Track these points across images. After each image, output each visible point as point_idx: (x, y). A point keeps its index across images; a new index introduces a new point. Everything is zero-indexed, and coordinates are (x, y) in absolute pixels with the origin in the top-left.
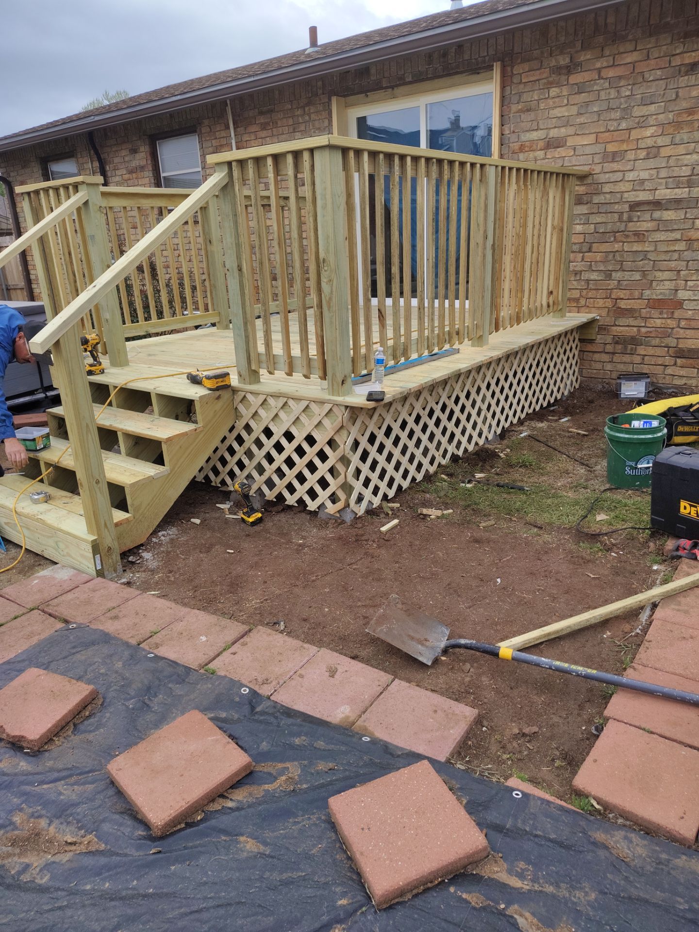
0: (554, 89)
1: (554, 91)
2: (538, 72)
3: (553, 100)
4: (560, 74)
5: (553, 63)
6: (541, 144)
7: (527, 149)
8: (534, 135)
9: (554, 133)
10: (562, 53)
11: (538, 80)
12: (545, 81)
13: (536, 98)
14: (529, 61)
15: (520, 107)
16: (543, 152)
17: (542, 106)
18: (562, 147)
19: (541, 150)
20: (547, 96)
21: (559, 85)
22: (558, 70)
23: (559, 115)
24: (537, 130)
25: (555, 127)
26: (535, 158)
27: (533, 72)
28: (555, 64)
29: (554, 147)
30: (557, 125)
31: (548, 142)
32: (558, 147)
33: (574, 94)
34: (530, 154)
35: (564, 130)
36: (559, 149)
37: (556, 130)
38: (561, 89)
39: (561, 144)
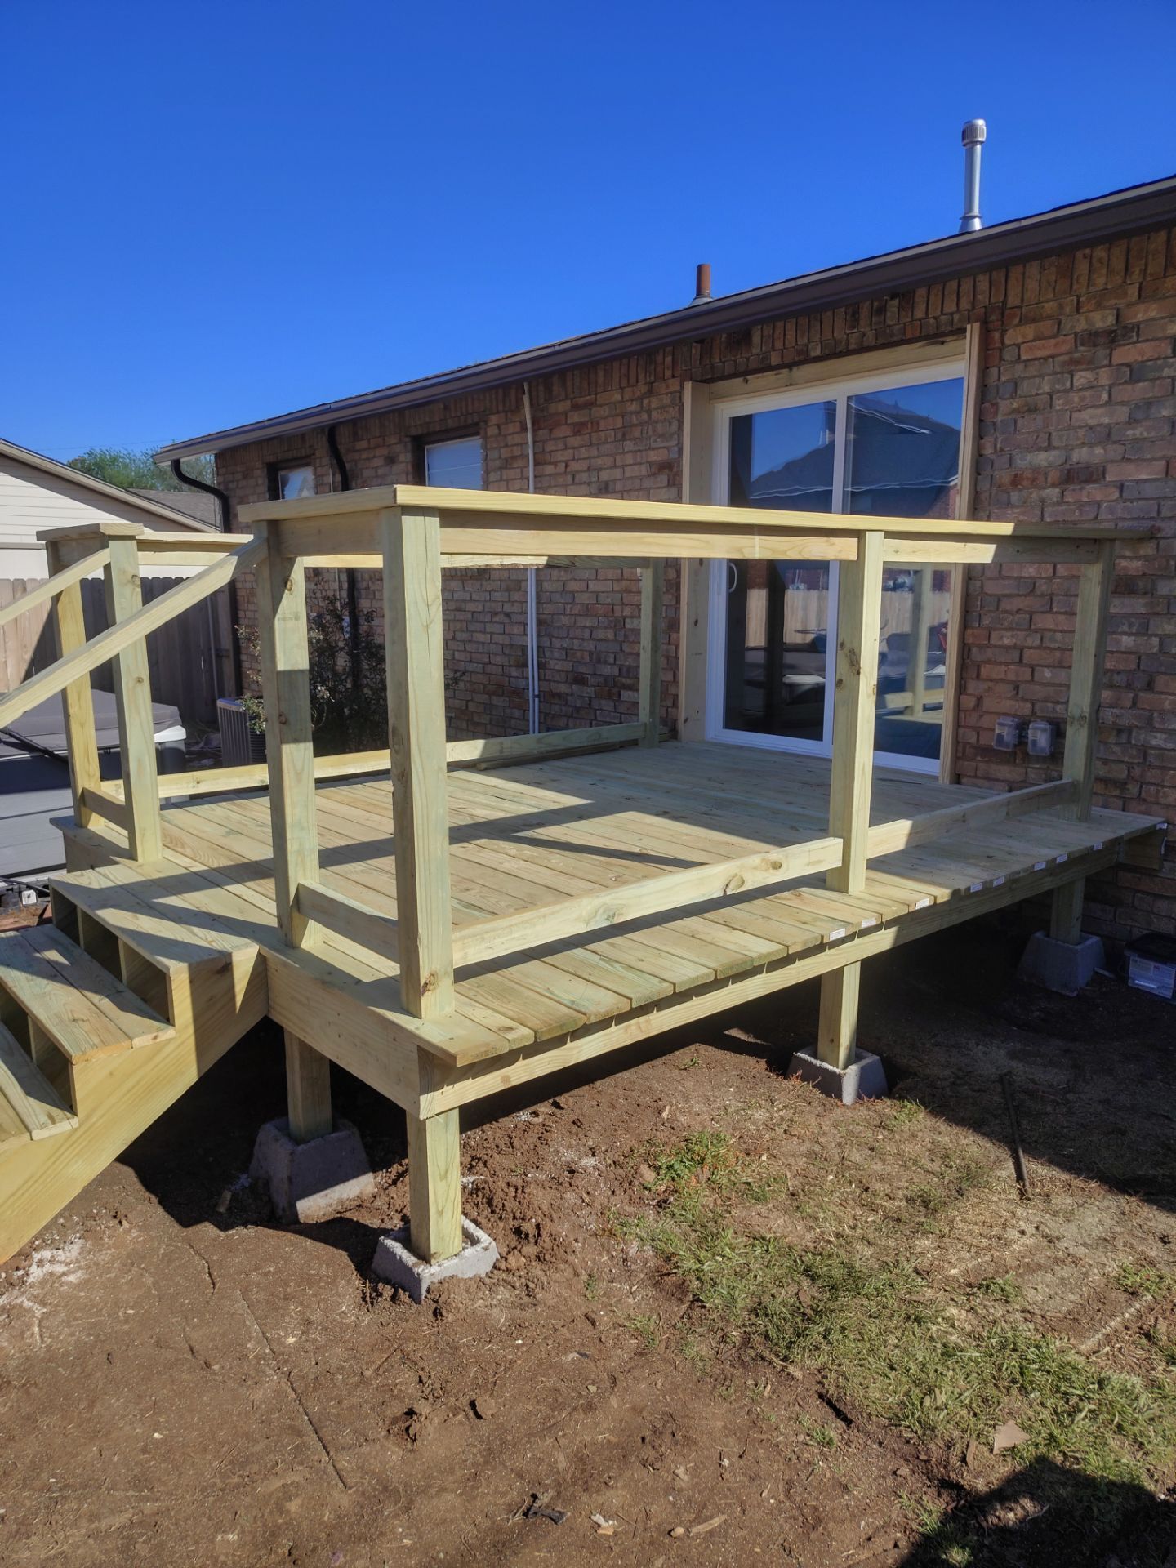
0: (1083, 374)
1: (1082, 378)
2: (1053, 341)
3: (1081, 393)
4: (1095, 346)
5: (1081, 325)
6: (1053, 476)
7: (1025, 483)
8: (1042, 458)
9: (1081, 455)
10: (1099, 306)
11: (1053, 357)
12: (1066, 358)
13: (1047, 388)
14: (1034, 321)
15: (1015, 405)
16: (1057, 490)
17: (1058, 404)
18: (1095, 481)
19: (1053, 485)
20: (1068, 385)
21: (1091, 364)
22: (1091, 338)
23: (1092, 422)
24: (1046, 450)
25: (1083, 444)
26: (1042, 501)
27: (1043, 342)
28: (1086, 327)
29: (1082, 482)
30: (1086, 441)
31: (1069, 471)
32: (1088, 481)
33: (1123, 384)
34: (1031, 493)
35: (1102, 451)
36: (1090, 487)
37: (1085, 449)
38: (1097, 374)
39: (1094, 477)
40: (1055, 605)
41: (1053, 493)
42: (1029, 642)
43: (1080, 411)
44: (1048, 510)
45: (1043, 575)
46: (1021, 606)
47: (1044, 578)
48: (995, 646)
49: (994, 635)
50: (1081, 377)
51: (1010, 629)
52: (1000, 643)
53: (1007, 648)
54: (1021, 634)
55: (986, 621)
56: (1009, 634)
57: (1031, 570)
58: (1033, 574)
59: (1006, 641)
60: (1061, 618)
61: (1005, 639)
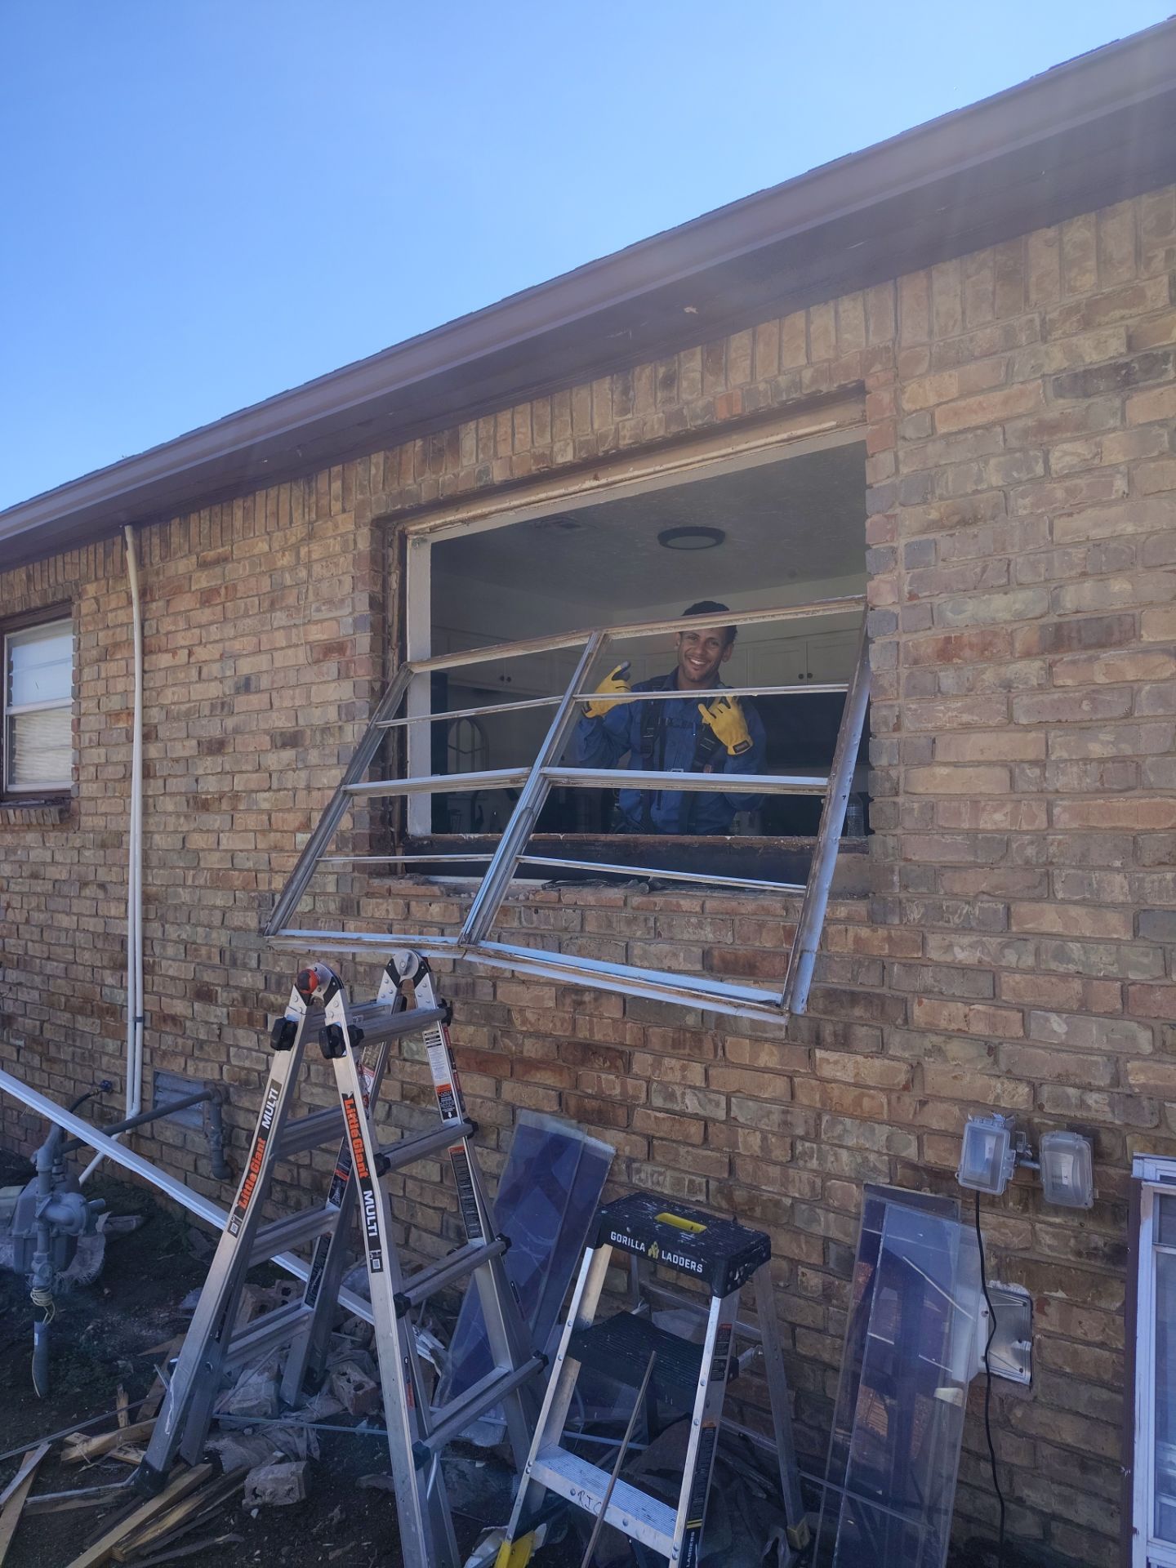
0: (1066, 447)
2: (998, 396)
3: (1068, 483)
4: (1087, 395)
5: (1056, 360)
6: (1026, 636)
7: (967, 653)
8: (999, 606)
9: (1079, 597)
10: (1087, 324)
11: (1001, 423)
12: (1030, 422)
13: (996, 479)
14: (958, 363)
15: (934, 515)
16: (1038, 664)
17: (1023, 506)
18: (1120, 644)
19: (1028, 655)
20: (1039, 469)
21: (1082, 428)
22: (1080, 382)
23: (1097, 533)
24: (1005, 589)
25: (1084, 574)
26: (1008, 686)
27: (980, 398)
28: (1066, 364)
29: (1087, 647)
30: (1089, 569)
31: (1059, 627)
32: (1101, 645)
33: (1153, 459)
34: (983, 672)
35: (1128, 586)
36: (1108, 655)
37: (1088, 585)
38: (1099, 445)
39: (1116, 636)
40: (1058, 886)
41: (1031, 670)
42: (1011, 957)
43: (1070, 515)
44: (1022, 702)
45: (1025, 827)
46: (984, 887)
47: (1027, 832)
48: (938, 964)
49: (934, 941)
50: (1066, 453)
51: (965, 929)
52: (948, 958)
53: (963, 969)
54: (993, 942)
55: (915, 914)
56: (967, 940)
57: (998, 816)
58: (1005, 825)
59: (961, 955)
60: (1075, 911)
61: (957, 950)
